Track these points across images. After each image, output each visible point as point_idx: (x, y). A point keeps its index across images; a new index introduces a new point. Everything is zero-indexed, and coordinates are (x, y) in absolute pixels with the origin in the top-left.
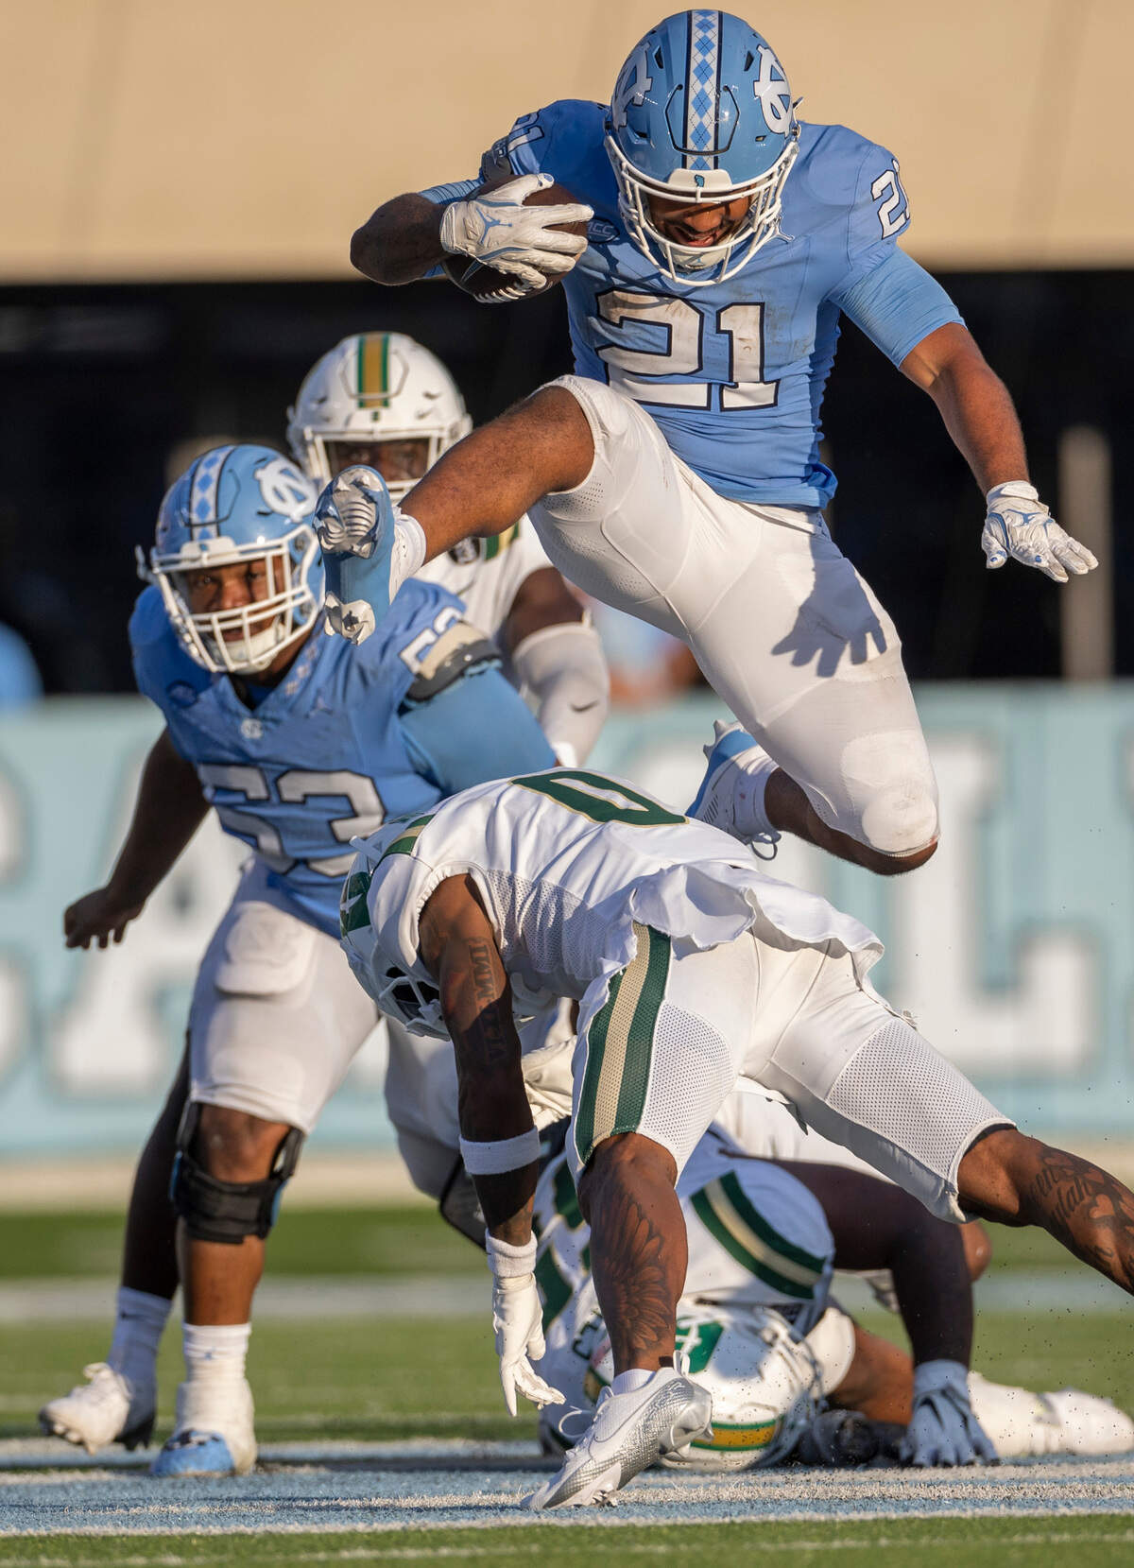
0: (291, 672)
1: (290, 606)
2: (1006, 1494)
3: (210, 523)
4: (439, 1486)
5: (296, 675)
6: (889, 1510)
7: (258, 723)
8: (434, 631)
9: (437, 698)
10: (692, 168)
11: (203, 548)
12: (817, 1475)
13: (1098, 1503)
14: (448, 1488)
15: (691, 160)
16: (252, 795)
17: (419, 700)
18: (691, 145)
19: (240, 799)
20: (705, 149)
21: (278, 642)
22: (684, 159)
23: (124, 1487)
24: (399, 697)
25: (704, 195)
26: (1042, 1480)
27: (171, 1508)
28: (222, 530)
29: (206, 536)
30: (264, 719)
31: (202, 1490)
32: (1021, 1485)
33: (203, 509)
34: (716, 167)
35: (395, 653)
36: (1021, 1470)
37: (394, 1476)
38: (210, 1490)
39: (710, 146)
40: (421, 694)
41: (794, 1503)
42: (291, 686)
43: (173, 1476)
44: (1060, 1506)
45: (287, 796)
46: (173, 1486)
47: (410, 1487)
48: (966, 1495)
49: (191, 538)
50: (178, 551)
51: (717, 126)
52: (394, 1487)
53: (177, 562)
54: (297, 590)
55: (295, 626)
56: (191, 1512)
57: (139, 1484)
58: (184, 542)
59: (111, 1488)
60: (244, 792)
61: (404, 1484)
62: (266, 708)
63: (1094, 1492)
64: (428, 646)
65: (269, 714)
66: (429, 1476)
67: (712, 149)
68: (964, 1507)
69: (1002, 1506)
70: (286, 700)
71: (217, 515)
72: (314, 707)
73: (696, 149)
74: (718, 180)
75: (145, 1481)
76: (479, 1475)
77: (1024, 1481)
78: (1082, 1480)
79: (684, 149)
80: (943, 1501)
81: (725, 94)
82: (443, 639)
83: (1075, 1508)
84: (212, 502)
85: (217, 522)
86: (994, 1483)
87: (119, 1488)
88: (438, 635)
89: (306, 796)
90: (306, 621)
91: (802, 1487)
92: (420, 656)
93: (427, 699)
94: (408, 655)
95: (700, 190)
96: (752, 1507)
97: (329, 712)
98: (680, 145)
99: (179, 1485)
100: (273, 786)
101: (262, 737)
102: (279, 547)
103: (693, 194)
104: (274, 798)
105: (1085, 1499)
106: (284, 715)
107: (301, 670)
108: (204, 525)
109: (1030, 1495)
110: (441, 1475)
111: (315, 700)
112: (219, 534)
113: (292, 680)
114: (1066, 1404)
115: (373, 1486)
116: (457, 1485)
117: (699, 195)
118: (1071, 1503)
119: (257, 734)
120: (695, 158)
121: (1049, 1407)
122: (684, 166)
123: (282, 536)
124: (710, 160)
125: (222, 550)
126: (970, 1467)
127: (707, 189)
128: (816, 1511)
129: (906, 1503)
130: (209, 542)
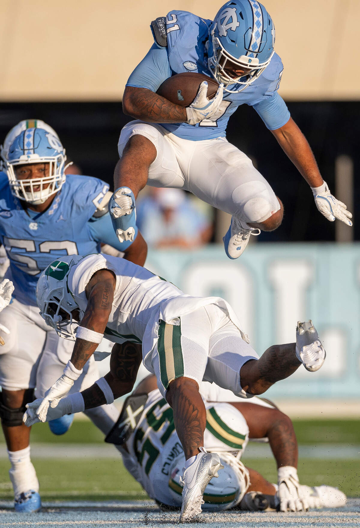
0: (51, 207)
1: (55, 181)
2: (313, 521)
3: (31, 149)
4: (118, 516)
5: (52, 208)
6: (273, 526)
7: (36, 224)
8: (103, 193)
9: (103, 217)
10: (248, 56)
11: (28, 157)
12: (248, 514)
13: (344, 524)
14: (121, 517)
15: (249, 53)
16: (28, 250)
17: (96, 217)
18: (251, 49)
19: (24, 251)
20: (255, 51)
21: (49, 193)
22: (247, 52)
23: (10, 516)
24: (90, 217)
25: (250, 66)
26: (325, 517)
27: (26, 523)
28: (35, 152)
29: (29, 153)
30: (40, 223)
31: (37, 517)
32: (318, 518)
33: (29, 144)
34: (256, 57)
35: (91, 201)
36: (318, 513)
37: (103, 513)
38: (40, 517)
39: (257, 50)
40: (98, 215)
41: (240, 523)
42: (51, 212)
43: (27, 512)
44: (331, 525)
45: (42, 250)
46: (27, 515)
47: (108, 517)
48: (299, 521)
49: (24, 154)
50: (19, 158)
51: (261, 44)
52: (103, 516)
53: (18, 162)
54: (58, 176)
55: (56, 188)
56: (33, 524)
57: (16, 515)
58: (21, 155)
59: (6, 516)
60: (26, 249)
61: (107, 515)
62: (41, 219)
63: (343, 521)
64: (102, 198)
65: (41, 221)
66: (115, 513)
67: (257, 51)
68: (298, 525)
69: (312, 525)
70: (48, 217)
71: (34, 146)
72: (58, 219)
73: (252, 50)
74: (255, 62)
75: (17, 513)
76: (133, 513)
77: (319, 517)
78: (339, 517)
79: (248, 50)
80: (291, 523)
81: (264, 33)
82: (106, 196)
83: (336, 526)
84: (32, 142)
85: (34, 149)
86: (308, 517)
87: (9, 515)
88: (104, 195)
89: (50, 250)
90: (59, 187)
91: (243, 518)
92: (99, 202)
93: (99, 217)
94: (95, 201)
95: (249, 64)
96: (226, 525)
97: (65, 221)
98: (247, 48)
99: (29, 515)
100: (38, 246)
101: (38, 229)
102: (54, 159)
103: (247, 65)
104: (38, 251)
105: (340, 523)
106: (47, 221)
107: (55, 206)
108: (29, 150)
109: (321, 521)
110: (119, 513)
111: (59, 216)
112: (34, 153)
113: (51, 209)
114: (321, 490)
115: (96, 516)
116: (125, 516)
117: (249, 66)
118: (335, 524)
119: (36, 228)
120: (251, 53)
121: (315, 491)
122: (246, 55)
123: (55, 156)
124: (255, 55)
125: (35, 158)
126: (301, 512)
127: (252, 64)
128: (248, 526)
129: (279, 524)
130: (30, 155)
